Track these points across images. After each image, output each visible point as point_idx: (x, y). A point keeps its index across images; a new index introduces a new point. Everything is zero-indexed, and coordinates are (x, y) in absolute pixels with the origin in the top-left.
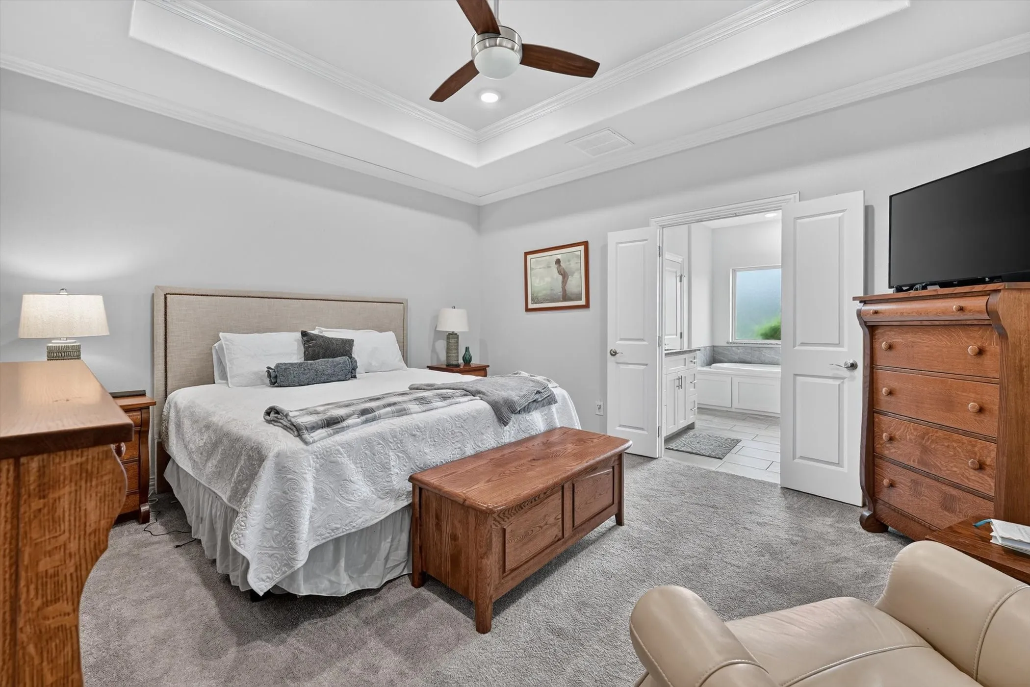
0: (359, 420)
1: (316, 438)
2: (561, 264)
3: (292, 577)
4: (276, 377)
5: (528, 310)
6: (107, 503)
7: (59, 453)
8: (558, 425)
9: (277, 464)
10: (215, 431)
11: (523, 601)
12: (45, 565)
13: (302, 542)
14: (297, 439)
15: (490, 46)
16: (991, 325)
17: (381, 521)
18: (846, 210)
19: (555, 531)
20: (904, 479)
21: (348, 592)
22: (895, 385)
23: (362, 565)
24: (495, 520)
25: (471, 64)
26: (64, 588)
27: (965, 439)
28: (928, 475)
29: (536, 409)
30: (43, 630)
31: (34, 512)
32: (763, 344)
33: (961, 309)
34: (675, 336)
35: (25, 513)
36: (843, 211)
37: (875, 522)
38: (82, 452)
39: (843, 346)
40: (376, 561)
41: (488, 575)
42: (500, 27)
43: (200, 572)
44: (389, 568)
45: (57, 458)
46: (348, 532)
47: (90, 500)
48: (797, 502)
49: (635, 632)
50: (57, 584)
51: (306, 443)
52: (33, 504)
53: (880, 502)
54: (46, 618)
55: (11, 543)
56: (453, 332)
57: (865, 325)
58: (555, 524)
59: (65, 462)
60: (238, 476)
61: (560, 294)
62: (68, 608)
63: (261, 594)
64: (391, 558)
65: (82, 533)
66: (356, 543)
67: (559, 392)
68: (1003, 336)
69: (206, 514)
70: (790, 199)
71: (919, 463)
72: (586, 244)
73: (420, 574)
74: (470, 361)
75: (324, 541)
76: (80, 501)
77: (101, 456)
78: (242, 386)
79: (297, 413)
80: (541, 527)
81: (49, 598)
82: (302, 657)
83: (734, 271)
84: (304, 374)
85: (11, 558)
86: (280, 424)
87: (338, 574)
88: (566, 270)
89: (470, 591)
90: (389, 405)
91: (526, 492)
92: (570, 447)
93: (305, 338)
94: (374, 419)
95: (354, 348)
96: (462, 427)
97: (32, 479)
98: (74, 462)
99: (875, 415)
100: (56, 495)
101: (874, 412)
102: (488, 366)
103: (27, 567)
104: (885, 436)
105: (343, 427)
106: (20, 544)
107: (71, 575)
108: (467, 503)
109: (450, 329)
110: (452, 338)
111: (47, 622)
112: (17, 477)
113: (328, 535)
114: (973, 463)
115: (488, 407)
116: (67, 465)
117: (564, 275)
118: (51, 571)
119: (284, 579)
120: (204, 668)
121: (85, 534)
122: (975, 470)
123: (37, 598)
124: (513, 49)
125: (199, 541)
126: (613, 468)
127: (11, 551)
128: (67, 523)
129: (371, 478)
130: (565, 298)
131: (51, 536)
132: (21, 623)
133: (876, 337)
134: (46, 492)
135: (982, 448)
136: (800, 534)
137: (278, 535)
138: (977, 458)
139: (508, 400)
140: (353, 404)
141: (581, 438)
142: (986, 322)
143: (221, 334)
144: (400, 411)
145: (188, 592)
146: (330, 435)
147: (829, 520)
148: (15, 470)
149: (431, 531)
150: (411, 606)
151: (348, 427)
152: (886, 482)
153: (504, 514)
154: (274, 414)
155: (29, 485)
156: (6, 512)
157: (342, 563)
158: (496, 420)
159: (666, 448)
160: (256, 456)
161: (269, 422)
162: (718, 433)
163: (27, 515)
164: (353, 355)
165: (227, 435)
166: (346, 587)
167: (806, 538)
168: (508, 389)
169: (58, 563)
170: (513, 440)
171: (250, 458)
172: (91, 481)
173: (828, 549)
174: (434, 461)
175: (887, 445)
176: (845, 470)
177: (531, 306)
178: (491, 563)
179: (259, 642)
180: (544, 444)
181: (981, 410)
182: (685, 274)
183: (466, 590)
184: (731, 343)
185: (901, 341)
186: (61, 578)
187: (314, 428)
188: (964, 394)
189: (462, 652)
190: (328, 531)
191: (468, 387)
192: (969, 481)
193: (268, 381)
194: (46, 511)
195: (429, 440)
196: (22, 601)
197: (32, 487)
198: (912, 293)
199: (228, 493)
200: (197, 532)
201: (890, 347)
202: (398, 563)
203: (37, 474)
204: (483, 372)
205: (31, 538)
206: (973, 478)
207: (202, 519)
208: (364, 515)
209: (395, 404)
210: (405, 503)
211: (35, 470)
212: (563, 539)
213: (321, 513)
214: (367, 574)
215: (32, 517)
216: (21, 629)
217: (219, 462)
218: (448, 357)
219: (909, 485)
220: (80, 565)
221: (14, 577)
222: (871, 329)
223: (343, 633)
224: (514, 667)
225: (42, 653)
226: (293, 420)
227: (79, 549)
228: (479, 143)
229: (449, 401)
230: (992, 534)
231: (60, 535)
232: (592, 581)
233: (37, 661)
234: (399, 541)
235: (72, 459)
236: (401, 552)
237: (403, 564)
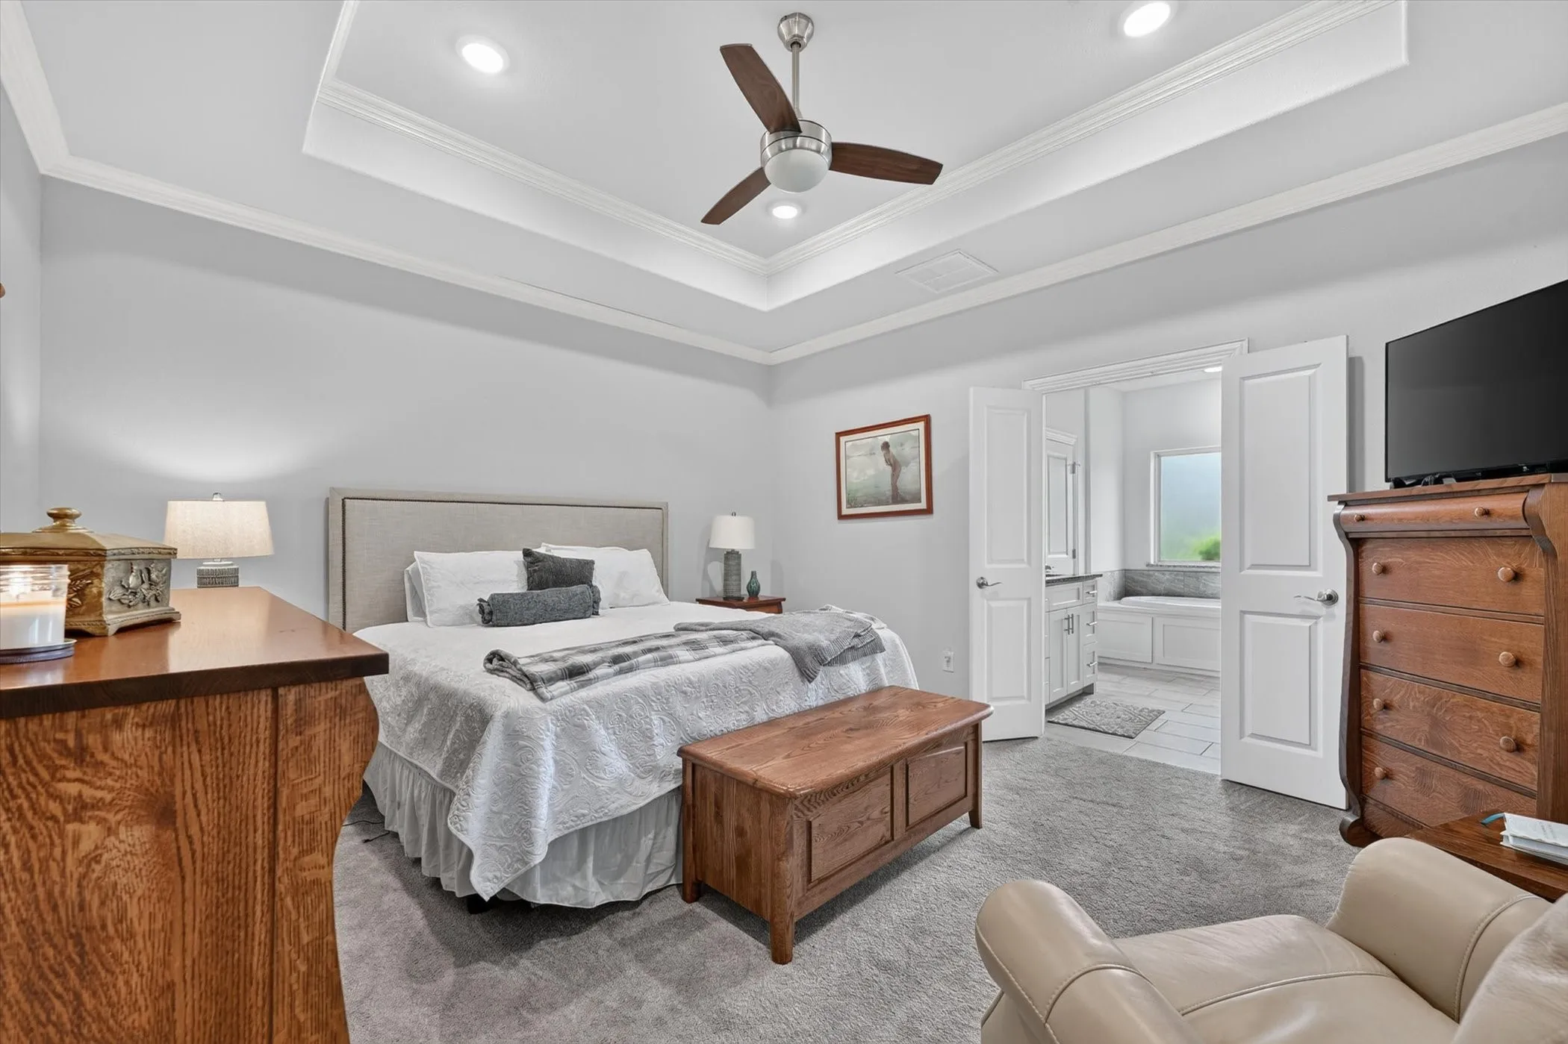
0: (611, 670)
1: (555, 693)
2: (890, 448)
3: (526, 878)
4: (491, 613)
5: (841, 517)
6: (360, 744)
7: (314, 685)
8: (887, 684)
9: (506, 727)
10: (418, 685)
11: (836, 924)
12: (302, 809)
13: (539, 830)
14: (531, 694)
15: (788, 149)
16: (1531, 536)
17: (641, 808)
18: (1320, 364)
19: (881, 830)
20: (1404, 767)
21: (597, 903)
22: (1390, 626)
23: (616, 868)
24: (797, 808)
25: (760, 172)
26: (319, 837)
27: (1496, 706)
28: (1440, 760)
29: (854, 659)
30: (300, 882)
31: (292, 750)
32: (1203, 567)
33: (1487, 513)
34: (1065, 556)
35: (283, 750)
36: (1317, 366)
37: (1363, 831)
38: (336, 686)
39: (1315, 570)
40: (634, 864)
41: (788, 883)
42: (800, 122)
43: (399, 874)
44: (651, 874)
45: (312, 690)
46: (599, 820)
47: (345, 740)
48: (1244, 801)
49: (981, 936)
50: (313, 833)
51: (543, 699)
52: (290, 741)
53: (1371, 801)
54: (302, 869)
55: (269, 784)
56: (733, 550)
57: (1348, 538)
58: (880, 820)
59: (320, 695)
60: (453, 743)
61: (889, 493)
62: (323, 861)
63: (487, 898)
64: (655, 861)
65: (337, 777)
66: (608, 838)
67: (885, 634)
68: (1550, 553)
69: (405, 797)
70: (1234, 349)
71: (1427, 741)
72: (926, 419)
73: (693, 884)
74: (757, 593)
75: (566, 832)
76: (334, 741)
77: (354, 691)
78: (445, 625)
79: (528, 660)
80: (861, 823)
81: (305, 848)
82: (542, 984)
83: (1158, 456)
84: (528, 609)
85: (269, 799)
86: (507, 675)
87: (584, 878)
88: (899, 459)
89: (764, 905)
90: (650, 650)
91: (839, 772)
92: (903, 714)
93: (529, 559)
94: (630, 669)
95: (595, 573)
96: (750, 682)
97: (289, 712)
98: (329, 696)
99: (1362, 671)
100: (312, 732)
101: (1361, 667)
102: (784, 600)
103: (285, 810)
104: (1376, 702)
105: (590, 680)
106: (279, 785)
107: (326, 823)
108: (759, 785)
109: (730, 547)
110: (732, 558)
111: (305, 874)
112: (276, 711)
113: (572, 824)
114: (1507, 741)
115: (786, 655)
116: (322, 698)
117: (895, 465)
118: (307, 817)
119: (514, 881)
120: (415, 992)
121: (339, 778)
122: (1511, 752)
123: (294, 846)
124: (818, 151)
125: (396, 835)
126: (966, 745)
127: (269, 791)
128: (322, 765)
129: (627, 749)
130: (897, 498)
131: (307, 778)
132: (279, 872)
133: (1364, 554)
134: (303, 727)
135: (1520, 720)
136: (1247, 846)
137: (509, 820)
138: (1514, 733)
139: (813, 645)
140: (602, 649)
141: (920, 701)
142: (1524, 533)
143: (416, 554)
144: (662, 659)
145: (386, 899)
146: (572, 690)
147: (1293, 828)
148: (272, 702)
149: (708, 824)
150: (681, 925)
151: (597, 679)
152: (1378, 771)
153: (809, 801)
154: (498, 662)
155: (287, 719)
156: (265, 748)
157: (590, 864)
158: (797, 674)
159: (1049, 722)
160: (477, 716)
161: (492, 671)
162: (1128, 702)
163: (285, 753)
164: (594, 583)
165: (436, 688)
166: (596, 896)
167: (1254, 852)
168: (814, 631)
169: (313, 809)
170: (821, 703)
171: (468, 719)
172: (345, 720)
173: (1288, 868)
174: (712, 728)
175: (1381, 717)
176: (1320, 754)
177: (845, 511)
178: (792, 866)
179: (482, 964)
180: (865, 709)
181: (1518, 663)
182: (1080, 461)
183: (758, 903)
184: (1152, 565)
185: (1400, 560)
186: (317, 825)
187: (551, 680)
188: (1493, 639)
189: (752, 987)
190: (572, 818)
191: (758, 627)
192: (1501, 769)
193: (479, 618)
194: (301, 750)
195: (705, 700)
196: (280, 848)
197: (289, 722)
198: (1419, 489)
199: (439, 766)
200: (391, 822)
201: (1384, 570)
202: (663, 868)
203: (294, 707)
204: (775, 608)
205: (288, 778)
206: (1507, 764)
207: (399, 804)
208: (619, 799)
209: (657, 649)
210: (673, 786)
211: (291, 703)
212: (893, 842)
213: (564, 793)
214: (622, 881)
215: (290, 755)
216: (279, 879)
217: (425, 725)
218: (725, 586)
219: (1413, 775)
220: (335, 813)
221: (271, 821)
222: (1356, 544)
223: (592, 957)
224: (824, 1007)
225: (298, 907)
226: (525, 669)
227: (333, 796)
228: (770, 278)
229: (730, 647)
230: (1502, 833)
231: (316, 777)
232: (934, 901)
233: (294, 916)
234: (665, 837)
235: (327, 692)
236: (667, 854)
237: (670, 870)
